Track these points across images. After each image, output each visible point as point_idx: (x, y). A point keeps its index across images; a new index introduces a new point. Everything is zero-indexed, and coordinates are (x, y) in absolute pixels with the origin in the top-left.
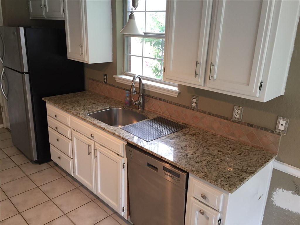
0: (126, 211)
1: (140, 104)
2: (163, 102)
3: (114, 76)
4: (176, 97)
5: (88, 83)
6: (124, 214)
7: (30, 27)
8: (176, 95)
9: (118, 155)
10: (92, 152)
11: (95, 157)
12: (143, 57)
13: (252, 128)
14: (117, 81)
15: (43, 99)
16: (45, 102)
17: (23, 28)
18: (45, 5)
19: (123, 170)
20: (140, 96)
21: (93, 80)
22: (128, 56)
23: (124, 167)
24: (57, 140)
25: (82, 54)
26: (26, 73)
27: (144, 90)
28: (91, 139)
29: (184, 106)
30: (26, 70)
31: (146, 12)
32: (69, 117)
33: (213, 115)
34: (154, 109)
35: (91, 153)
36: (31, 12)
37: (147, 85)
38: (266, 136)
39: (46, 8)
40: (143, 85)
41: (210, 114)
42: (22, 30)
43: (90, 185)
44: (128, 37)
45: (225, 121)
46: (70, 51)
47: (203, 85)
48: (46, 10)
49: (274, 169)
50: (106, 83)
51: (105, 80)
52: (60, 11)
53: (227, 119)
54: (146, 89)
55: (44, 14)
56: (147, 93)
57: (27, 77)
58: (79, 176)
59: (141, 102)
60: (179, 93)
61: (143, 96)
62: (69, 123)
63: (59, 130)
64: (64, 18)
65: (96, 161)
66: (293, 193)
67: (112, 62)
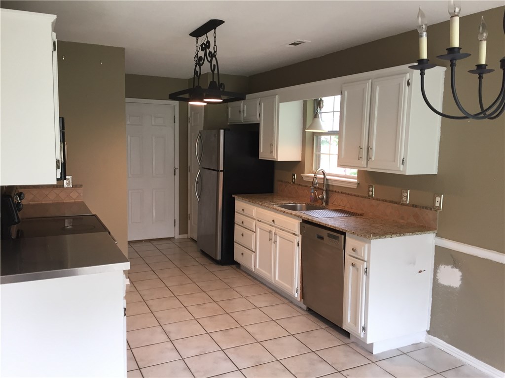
0: (299, 291)
1: (323, 198)
2: (344, 195)
3: (302, 175)
4: (356, 187)
5: (277, 185)
6: (297, 296)
7: (229, 130)
8: (355, 186)
9: (294, 234)
10: (272, 237)
11: (275, 242)
12: (330, 154)
13: (416, 209)
14: (305, 179)
15: (233, 196)
16: (235, 198)
17: (223, 130)
18: (243, 111)
19: (298, 248)
20: (323, 190)
21: (282, 181)
22: (316, 155)
23: (298, 245)
24: (242, 235)
25: (272, 152)
26: (221, 171)
27: (328, 185)
28: (272, 226)
29: (362, 197)
30: (221, 168)
31: (334, 112)
32: (255, 209)
33: (386, 201)
34: (336, 204)
35: (272, 239)
36: (230, 117)
37: (331, 180)
38: (427, 214)
39: (244, 113)
40: (327, 179)
41: (383, 201)
42: (222, 131)
43: (268, 274)
44: (318, 136)
45: (396, 205)
46: (262, 151)
47: (365, 166)
48: (244, 115)
49: (436, 246)
50: (294, 182)
51: (293, 180)
52: (256, 115)
53: (397, 203)
54: (330, 184)
55: (241, 119)
56: (331, 188)
57: (221, 174)
58: (259, 269)
59: (325, 197)
60: (359, 184)
61: (327, 191)
62: (254, 215)
63: (245, 224)
64: (260, 121)
65: (276, 247)
66: (452, 268)
67: (300, 160)
